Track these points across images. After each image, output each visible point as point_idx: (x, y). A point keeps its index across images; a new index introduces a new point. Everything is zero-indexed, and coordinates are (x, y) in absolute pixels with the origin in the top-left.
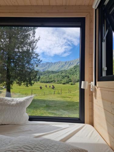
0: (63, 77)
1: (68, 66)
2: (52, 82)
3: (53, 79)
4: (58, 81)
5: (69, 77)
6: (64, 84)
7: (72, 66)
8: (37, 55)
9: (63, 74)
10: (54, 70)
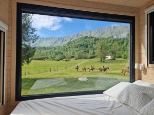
0: (57, 54)
1: (61, 42)
2: (44, 59)
3: (45, 56)
4: (51, 58)
5: (62, 54)
6: (58, 60)
7: (65, 43)
8: (34, 30)
9: (57, 51)
10: (46, 46)
